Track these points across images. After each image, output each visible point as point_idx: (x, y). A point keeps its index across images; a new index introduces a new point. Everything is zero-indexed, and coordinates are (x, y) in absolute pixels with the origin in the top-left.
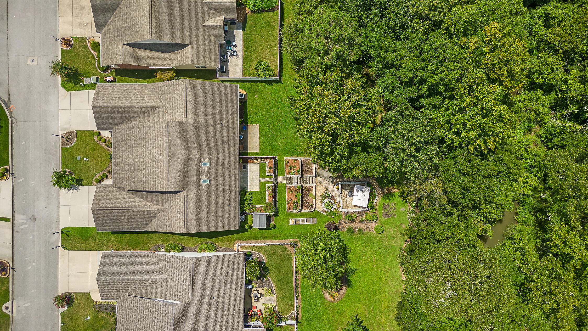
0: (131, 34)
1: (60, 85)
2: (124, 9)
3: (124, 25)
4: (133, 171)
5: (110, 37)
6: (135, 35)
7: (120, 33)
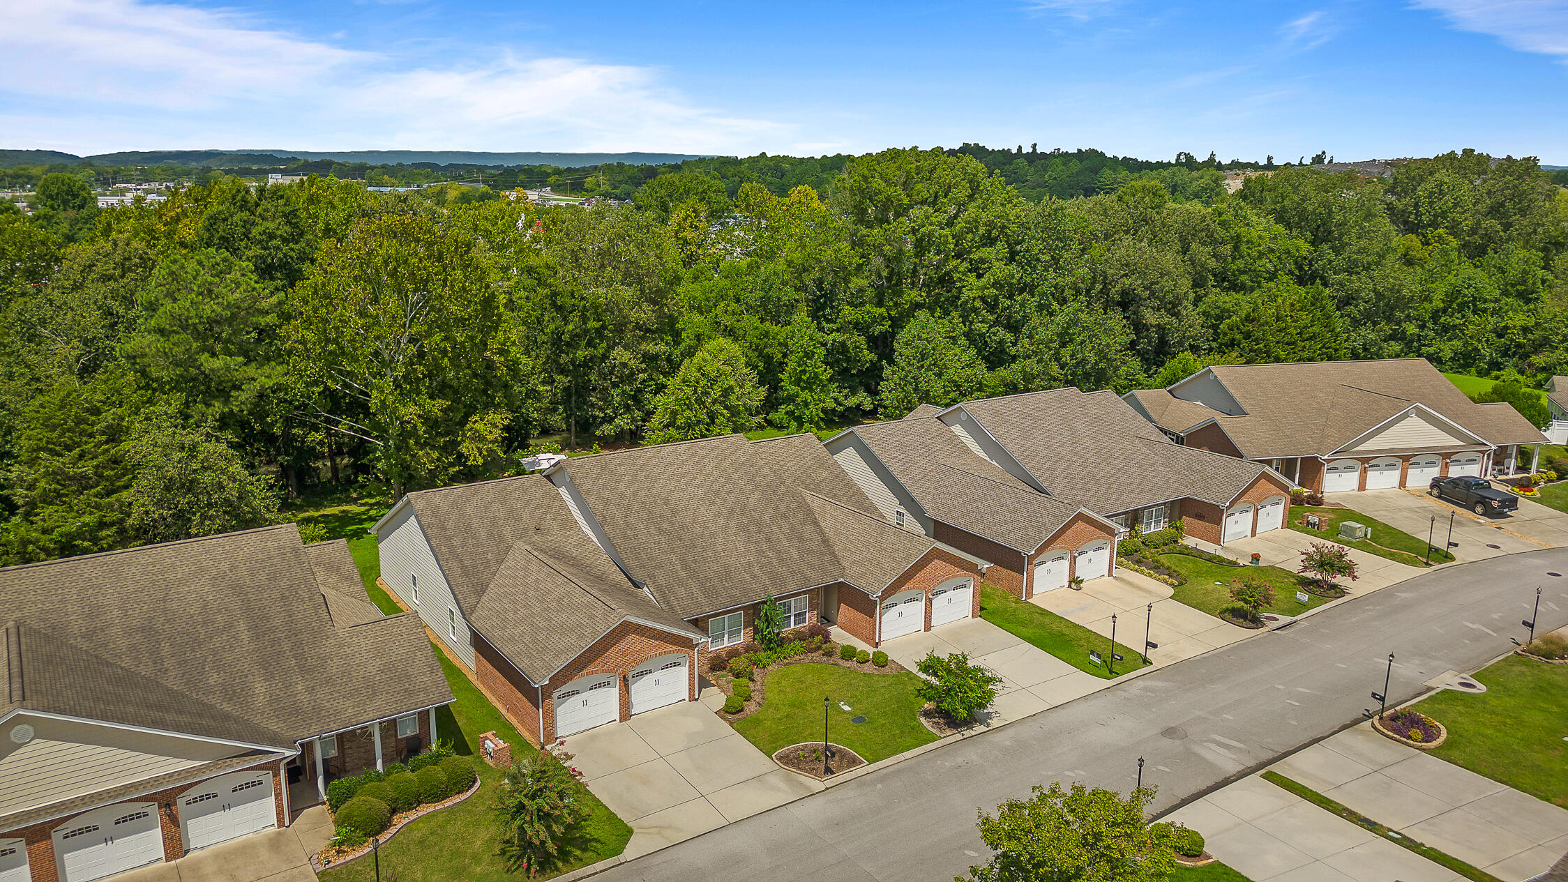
0: (283, 597)
1: (621, 858)
2: (166, 649)
3: (245, 636)
4: (756, 522)
5: (311, 690)
6: (285, 583)
7: (286, 646)
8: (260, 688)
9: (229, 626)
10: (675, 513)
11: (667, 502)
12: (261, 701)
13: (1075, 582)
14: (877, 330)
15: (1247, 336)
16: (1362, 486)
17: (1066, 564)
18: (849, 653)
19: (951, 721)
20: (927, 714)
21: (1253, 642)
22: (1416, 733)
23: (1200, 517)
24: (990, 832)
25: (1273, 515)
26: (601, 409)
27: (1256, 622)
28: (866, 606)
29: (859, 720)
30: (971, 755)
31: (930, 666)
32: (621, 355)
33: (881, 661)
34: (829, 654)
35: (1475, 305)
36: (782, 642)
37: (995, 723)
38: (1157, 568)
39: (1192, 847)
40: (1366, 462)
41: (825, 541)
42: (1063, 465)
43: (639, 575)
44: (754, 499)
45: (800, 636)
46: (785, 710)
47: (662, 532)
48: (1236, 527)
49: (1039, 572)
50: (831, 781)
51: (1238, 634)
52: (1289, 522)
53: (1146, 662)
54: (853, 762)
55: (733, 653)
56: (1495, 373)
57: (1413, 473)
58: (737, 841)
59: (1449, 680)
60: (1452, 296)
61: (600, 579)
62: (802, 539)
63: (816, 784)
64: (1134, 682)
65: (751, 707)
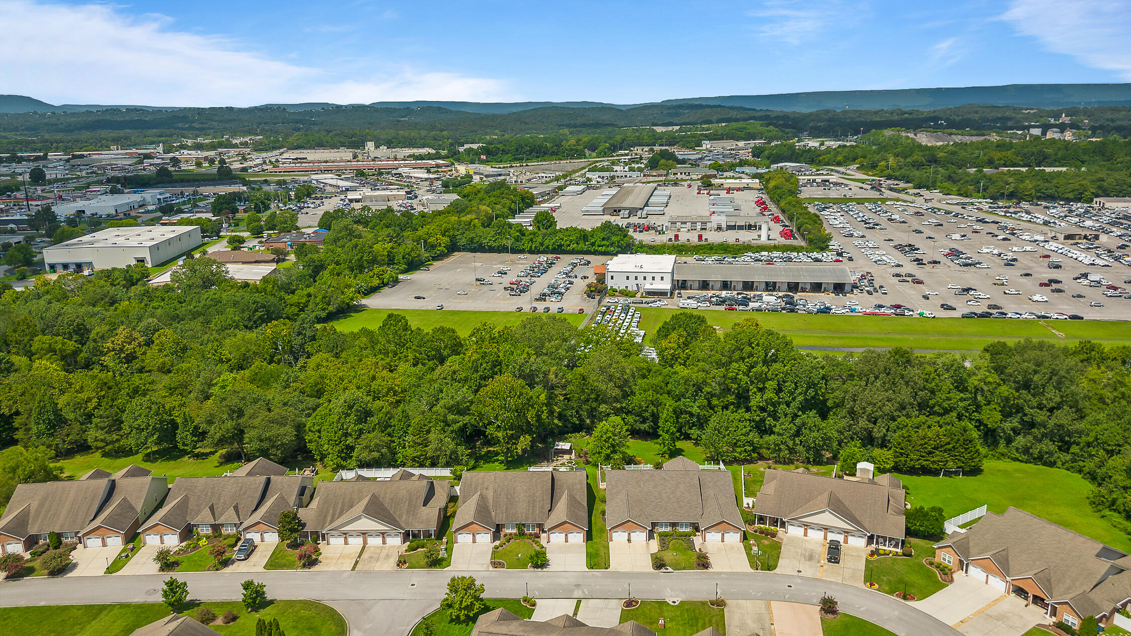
8: (404, 516)
9: (405, 502)
10: (514, 493)
11: (514, 490)
12: (403, 519)
13: (629, 541)
16: (806, 535)
17: (626, 534)
18: (537, 543)
19: (534, 566)
22: (626, 605)
25: (735, 537)
29: (518, 559)
30: (528, 575)
34: (534, 541)
36: (524, 534)
37: (545, 570)
38: (665, 544)
39: (534, 604)
40: (810, 526)
42: (658, 501)
43: (494, 509)
44: (539, 493)
49: (614, 534)
52: (741, 539)
53: (606, 568)
54: (503, 568)
57: (829, 535)
59: (671, 599)
62: (543, 508)
64: (593, 572)
65: (500, 549)
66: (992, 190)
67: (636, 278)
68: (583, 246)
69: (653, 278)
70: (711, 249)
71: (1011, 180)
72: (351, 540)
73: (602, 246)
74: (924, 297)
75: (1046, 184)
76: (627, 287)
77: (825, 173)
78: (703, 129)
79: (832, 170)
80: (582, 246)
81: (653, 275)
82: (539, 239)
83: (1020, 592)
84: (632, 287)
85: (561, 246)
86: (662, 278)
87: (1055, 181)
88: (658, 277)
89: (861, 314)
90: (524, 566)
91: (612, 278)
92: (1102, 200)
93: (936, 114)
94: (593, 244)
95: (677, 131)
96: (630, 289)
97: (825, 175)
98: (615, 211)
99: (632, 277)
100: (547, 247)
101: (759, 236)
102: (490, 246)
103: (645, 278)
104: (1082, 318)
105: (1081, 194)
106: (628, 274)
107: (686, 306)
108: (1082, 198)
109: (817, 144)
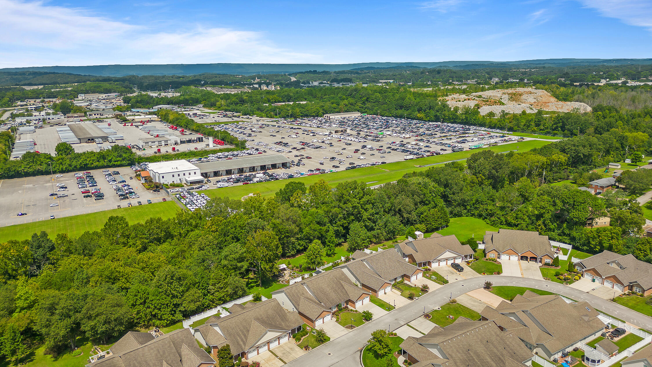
1: (330, 341)
4: (336, 290)
7: (283, 318)
8: (283, 323)
9: (276, 316)
10: (324, 290)
11: (322, 288)
12: (284, 325)
13: (385, 293)
14: (345, 225)
15: (426, 220)
16: (439, 265)
17: (384, 290)
18: (352, 310)
19: (367, 320)
20: (364, 319)
21: (411, 303)
22: (427, 317)
23: (407, 277)
24: (372, 335)
25: (420, 275)
26: (288, 251)
27: (412, 299)
28: (353, 303)
29: (355, 321)
30: (370, 325)
31: (364, 312)
32: (293, 240)
33: (356, 311)
34: (349, 310)
35: (482, 203)
36: (342, 309)
37: (373, 320)
38: (399, 289)
39: (395, 335)
40: (439, 261)
41: (346, 292)
42: (383, 270)
43: (321, 301)
44: (334, 286)
45: (344, 308)
46: (344, 320)
47: (323, 294)
48: (413, 278)
49: (379, 292)
50: (352, 330)
51: (409, 301)
52: (423, 276)
53: (395, 308)
54: (355, 327)
55: (335, 312)
56: (486, 220)
57: (448, 262)
58: (343, 338)
59: (436, 308)
60: (477, 201)
61: (315, 302)
62: (343, 292)
63: (351, 330)
64: (393, 312)
65: (340, 320)
66: (283, 114)
67: (179, 175)
68: (104, 163)
69: (190, 174)
70: (186, 155)
71: (289, 108)
72: (261, 350)
73: (117, 161)
74: (320, 164)
75: (304, 110)
76: (173, 182)
77: (188, 110)
78: (61, 87)
79: (192, 108)
80: (102, 163)
81: (189, 172)
82: (68, 162)
83: (523, 258)
84: (177, 181)
85: (87, 164)
86: (195, 173)
87: (306, 108)
88: (192, 173)
89: (306, 176)
90: (362, 323)
91: (163, 177)
92: (328, 115)
93: (196, 78)
94: (110, 161)
95: (41, 89)
96: (175, 182)
97: (189, 111)
98: (89, 140)
99: (176, 175)
100: (75, 167)
101: (208, 145)
102: (26, 172)
103: (184, 174)
104: (386, 163)
105: (318, 113)
106: (173, 174)
107: (222, 186)
108: (318, 115)
109: (156, 95)
